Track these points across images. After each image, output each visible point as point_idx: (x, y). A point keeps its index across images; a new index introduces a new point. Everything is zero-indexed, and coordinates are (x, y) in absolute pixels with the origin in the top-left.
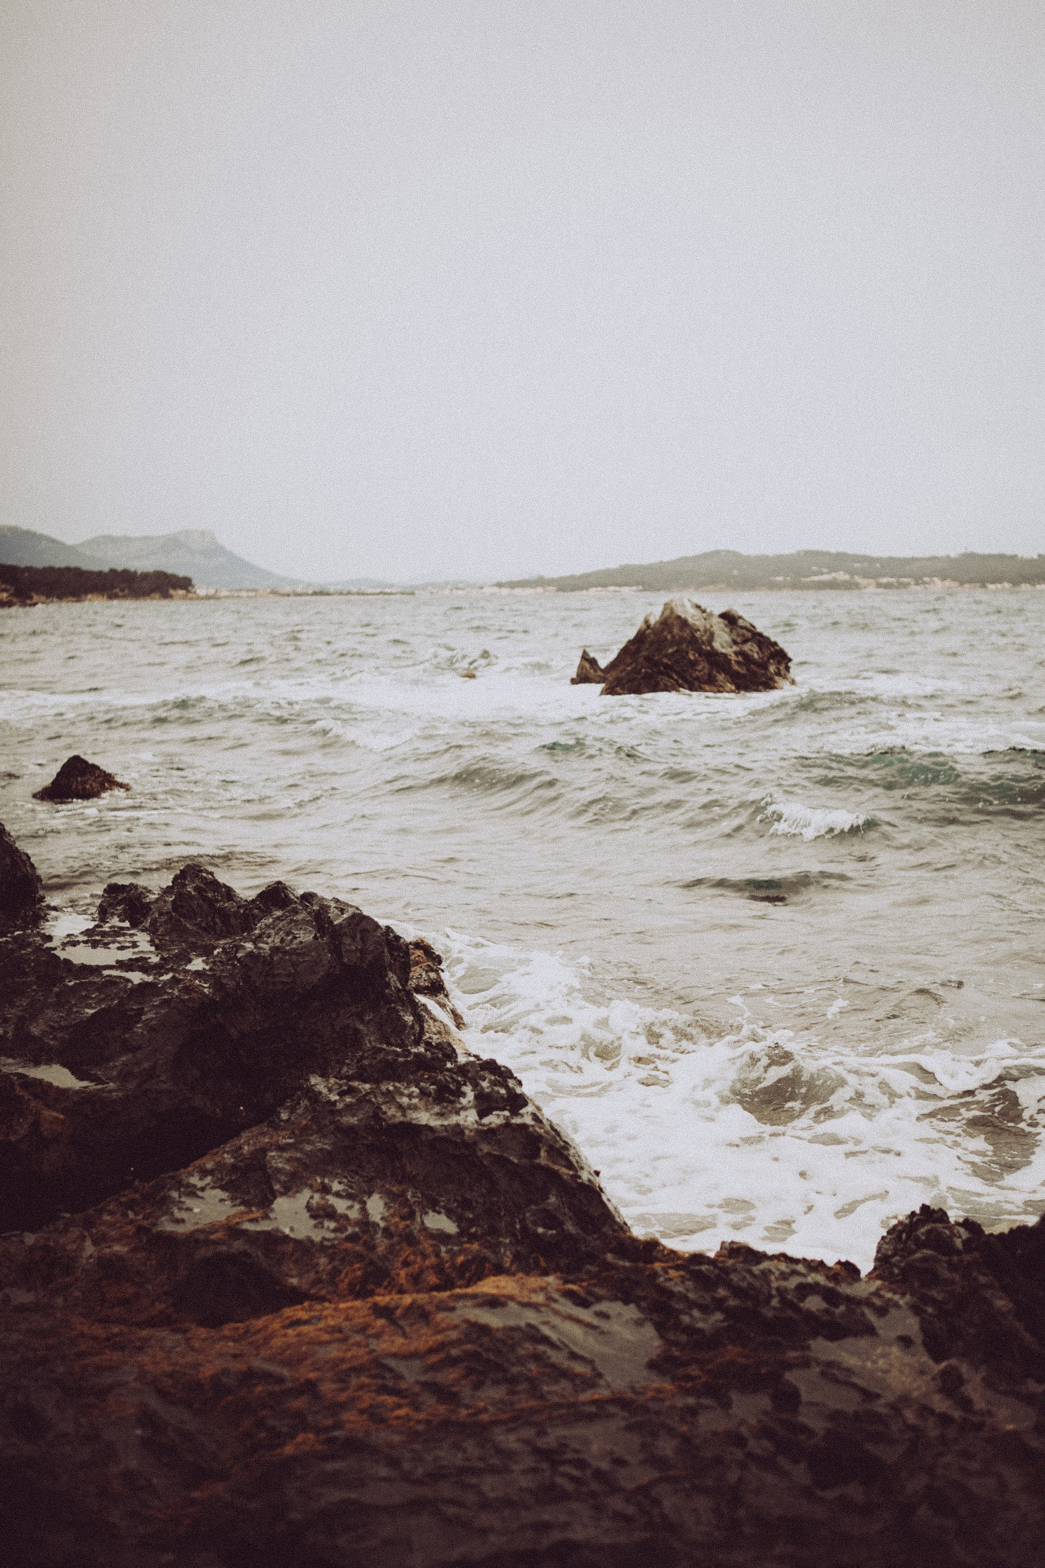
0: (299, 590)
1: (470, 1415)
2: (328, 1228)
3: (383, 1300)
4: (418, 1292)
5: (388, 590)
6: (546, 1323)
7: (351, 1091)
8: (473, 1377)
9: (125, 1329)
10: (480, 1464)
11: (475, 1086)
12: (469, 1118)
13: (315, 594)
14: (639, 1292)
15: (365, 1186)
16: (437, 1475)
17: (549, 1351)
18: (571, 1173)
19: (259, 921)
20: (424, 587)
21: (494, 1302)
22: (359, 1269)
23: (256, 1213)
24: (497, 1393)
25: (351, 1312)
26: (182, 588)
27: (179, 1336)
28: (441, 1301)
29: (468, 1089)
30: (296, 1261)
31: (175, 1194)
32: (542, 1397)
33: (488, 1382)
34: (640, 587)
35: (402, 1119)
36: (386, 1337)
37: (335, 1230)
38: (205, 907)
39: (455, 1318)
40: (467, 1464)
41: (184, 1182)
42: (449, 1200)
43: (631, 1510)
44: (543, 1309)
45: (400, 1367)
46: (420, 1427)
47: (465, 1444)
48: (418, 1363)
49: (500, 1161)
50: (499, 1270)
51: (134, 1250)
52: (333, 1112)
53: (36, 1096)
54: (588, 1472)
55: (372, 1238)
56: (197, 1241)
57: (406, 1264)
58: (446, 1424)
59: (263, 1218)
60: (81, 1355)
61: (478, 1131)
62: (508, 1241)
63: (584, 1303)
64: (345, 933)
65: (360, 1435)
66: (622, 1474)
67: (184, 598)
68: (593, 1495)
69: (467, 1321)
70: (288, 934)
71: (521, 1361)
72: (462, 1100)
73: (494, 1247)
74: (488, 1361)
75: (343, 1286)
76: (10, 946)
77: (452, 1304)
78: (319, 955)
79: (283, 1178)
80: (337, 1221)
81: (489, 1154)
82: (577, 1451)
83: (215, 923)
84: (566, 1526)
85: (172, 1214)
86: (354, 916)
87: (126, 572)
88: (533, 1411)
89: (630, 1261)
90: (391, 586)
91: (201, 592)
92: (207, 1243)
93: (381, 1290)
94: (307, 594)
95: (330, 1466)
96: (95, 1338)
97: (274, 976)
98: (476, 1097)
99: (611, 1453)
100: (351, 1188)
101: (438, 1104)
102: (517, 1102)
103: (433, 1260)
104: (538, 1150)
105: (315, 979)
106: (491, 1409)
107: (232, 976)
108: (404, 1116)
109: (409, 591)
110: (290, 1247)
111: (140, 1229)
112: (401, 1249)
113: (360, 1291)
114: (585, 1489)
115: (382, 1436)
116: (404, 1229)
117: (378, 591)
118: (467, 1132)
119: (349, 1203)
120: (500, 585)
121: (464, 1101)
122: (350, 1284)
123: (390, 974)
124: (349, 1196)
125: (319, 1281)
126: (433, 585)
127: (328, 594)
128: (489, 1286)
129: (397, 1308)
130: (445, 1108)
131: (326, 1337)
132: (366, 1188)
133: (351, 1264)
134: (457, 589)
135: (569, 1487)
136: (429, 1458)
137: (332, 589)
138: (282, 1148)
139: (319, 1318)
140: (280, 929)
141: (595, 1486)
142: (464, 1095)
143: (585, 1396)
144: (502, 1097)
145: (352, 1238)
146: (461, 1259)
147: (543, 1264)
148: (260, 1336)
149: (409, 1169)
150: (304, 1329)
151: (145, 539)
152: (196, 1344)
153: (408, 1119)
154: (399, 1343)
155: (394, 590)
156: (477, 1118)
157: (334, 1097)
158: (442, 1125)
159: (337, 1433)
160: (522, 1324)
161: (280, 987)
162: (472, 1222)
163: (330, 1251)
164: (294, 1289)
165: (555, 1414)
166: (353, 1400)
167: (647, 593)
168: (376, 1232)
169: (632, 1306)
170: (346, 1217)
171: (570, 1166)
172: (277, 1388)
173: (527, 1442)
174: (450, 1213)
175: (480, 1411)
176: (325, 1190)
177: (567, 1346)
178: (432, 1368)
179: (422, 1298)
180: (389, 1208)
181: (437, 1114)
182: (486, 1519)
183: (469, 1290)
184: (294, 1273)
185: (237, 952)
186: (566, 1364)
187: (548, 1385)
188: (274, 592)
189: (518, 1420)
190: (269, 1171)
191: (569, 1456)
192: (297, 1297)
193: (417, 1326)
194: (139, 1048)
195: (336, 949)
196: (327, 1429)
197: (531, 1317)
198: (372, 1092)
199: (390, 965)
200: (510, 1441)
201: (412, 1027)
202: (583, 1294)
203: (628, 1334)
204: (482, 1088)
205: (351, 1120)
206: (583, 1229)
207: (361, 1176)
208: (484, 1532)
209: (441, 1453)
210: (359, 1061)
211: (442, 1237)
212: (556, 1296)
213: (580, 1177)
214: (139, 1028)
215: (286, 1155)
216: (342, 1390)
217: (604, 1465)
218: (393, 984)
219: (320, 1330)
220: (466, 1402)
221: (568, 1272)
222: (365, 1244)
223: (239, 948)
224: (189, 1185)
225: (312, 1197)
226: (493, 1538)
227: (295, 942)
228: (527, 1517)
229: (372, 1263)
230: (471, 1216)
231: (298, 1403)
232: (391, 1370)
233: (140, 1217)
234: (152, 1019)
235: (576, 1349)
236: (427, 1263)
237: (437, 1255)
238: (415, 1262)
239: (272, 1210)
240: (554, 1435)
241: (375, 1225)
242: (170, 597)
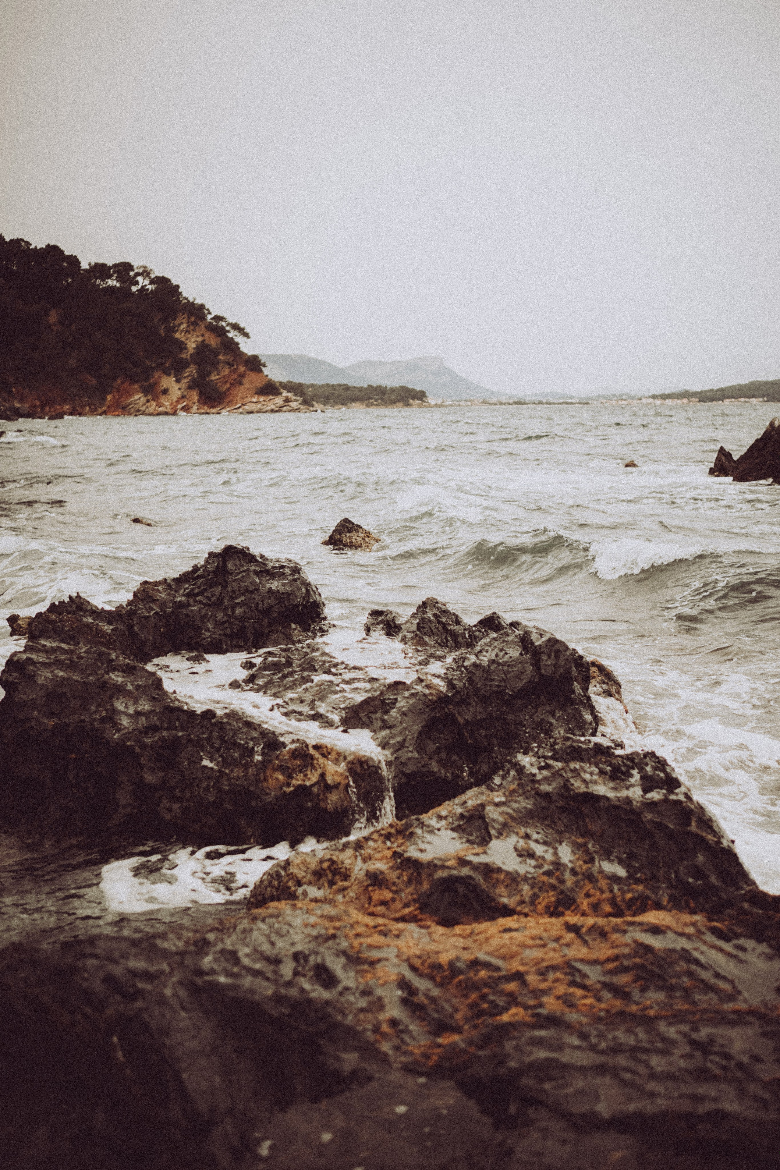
0: (504, 401)
1: (639, 1010)
2: (530, 865)
3: (572, 919)
4: (597, 916)
5: (570, 401)
6: (697, 949)
7: (547, 767)
8: (641, 982)
9: (386, 921)
10: (648, 1046)
11: (641, 770)
12: (636, 793)
13: (515, 403)
14: (769, 933)
15: (557, 837)
16: (616, 1049)
17: (700, 970)
18: (715, 839)
19: (480, 640)
20: (596, 398)
21: (656, 930)
22: (553, 896)
23: (479, 850)
24: (660, 996)
25: (549, 926)
26: (418, 399)
27: (424, 931)
28: (617, 925)
29: (635, 772)
30: (507, 886)
31: (419, 831)
32: (694, 1003)
33: (652, 988)
34: (765, 399)
35: (585, 790)
36: (574, 947)
37: (535, 867)
38: (440, 629)
39: (627, 939)
40: (639, 1044)
41: (426, 823)
42: (620, 852)
43: (768, 1096)
44: (694, 938)
45: (585, 969)
46: (602, 1014)
47: (637, 1030)
48: (598, 968)
49: (661, 826)
50: (658, 906)
51: (391, 868)
52: (534, 782)
53: (323, 755)
54: (733, 1063)
55: (563, 875)
56: (436, 866)
57: (588, 895)
58: (621, 1014)
59: (482, 853)
60: (357, 935)
61: (643, 803)
62: (664, 885)
63: (727, 939)
64: (543, 652)
65: (558, 1014)
66: (758, 1068)
67: (420, 406)
68: (738, 1080)
69: (635, 941)
70: (501, 650)
71: (678, 975)
72: (631, 779)
73: (655, 890)
74: (652, 972)
75: (540, 907)
76: (305, 650)
77: (625, 927)
78: (524, 668)
79: (497, 826)
80: (537, 860)
81: (652, 821)
82: (722, 1046)
83: (447, 641)
84: (715, 1100)
85: (417, 844)
86: (550, 640)
87: (379, 387)
88: (687, 1012)
89: (762, 909)
90: (572, 397)
91: (433, 402)
92: (443, 867)
93: (568, 913)
94: (509, 404)
95: (538, 1033)
96: (367, 926)
97: (491, 680)
98: (642, 778)
99: (750, 1051)
100: (547, 837)
101: (613, 781)
102: (672, 783)
103: (607, 895)
104: (690, 820)
105: (521, 684)
106: (656, 1008)
107: (460, 679)
108: (587, 787)
109: (584, 401)
110: (502, 876)
111: (396, 854)
112: (584, 884)
113: (554, 911)
114: (729, 1074)
115: (573, 1017)
116: (586, 870)
117: (561, 401)
118: (635, 803)
119: (545, 848)
120: (654, 397)
121: (632, 780)
122: (546, 906)
123: (575, 684)
124: (545, 843)
125: (523, 902)
126: (603, 397)
127: (525, 403)
128: (651, 917)
129: (583, 926)
130: (619, 784)
131: (530, 942)
132: (558, 838)
133: (547, 891)
134: (622, 399)
135: (717, 1071)
136: (610, 1036)
137: (527, 400)
138: (497, 805)
139: (525, 928)
140: (495, 647)
141: (738, 1074)
142: (632, 776)
143: (728, 1006)
144: (661, 779)
145: (548, 873)
146: (629, 896)
147: (692, 905)
148: (482, 937)
149: (590, 827)
150: (514, 934)
151: (395, 363)
152: (436, 937)
153: (589, 791)
154: (584, 952)
155: (574, 401)
156: (642, 793)
157: (535, 771)
158: (616, 797)
159: (540, 1011)
160: (678, 948)
161: (494, 689)
162: (637, 870)
163: (530, 881)
164: (505, 906)
165: (706, 1016)
166: (551, 989)
167: (770, 403)
168: (565, 870)
169: (764, 944)
170: (543, 858)
171: (714, 833)
172: (496, 974)
173: (684, 1034)
174: (621, 862)
175: (645, 1008)
176: (527, 837)
177: (712, 967)
178: (610, 972)
179: (601, 921)
180: (575, 854)
181: (612, 788)
182: (652, 1086)
183: (637, 919)
184: (505, 894)
185: (464, 662)
186: (713, 981)
187: (699, 995)
188: (485, 402)
189: (677, 1018)
190: (487, 820)
191: (716, 1049)
192: (507, 912)
193: (598, 941)
194: (395, 726)
195: (536, 663)
196: (534, 1007)
197: (683, 943)
198: (563, 769)
199: (576, 677)
200: (671, 1032)
201: (591, 723)
202: (724, 929)
203: (762, 965)
204: (646, 771)
205: (548, 788)
206: (725, 882)
207: (553, 829)
208: (653, 1095)
209: (619, 1034)
210: (551, 746)
211: (615, 879)
212: (704, 930)
213: (722, 843)
214: (394, 713)
215: (500, 809)
216: (544, 980)
217: (745, 1060)
218: (577, 691)
219: (526, 936)
220: (636, 999)
221: (712, 913)
222: (557, 878)
223: (464, 659)
224: (428, 826)
225: (518, 842)
226: (659, 1101)
227: (506, 656)
228: (686, 1089)
229: (562, 892)
230: (637, 865)
231: (512, 986)
232: (579, 971)
233: (395, 845)
234: (403, 707)
235: (719, 970)
236: (604, 896)
237: (611, 891)
238: (594, 895)
239: (489, 849)
240: (704, 1033)
241: (564, 865)
242: (410, 405)
